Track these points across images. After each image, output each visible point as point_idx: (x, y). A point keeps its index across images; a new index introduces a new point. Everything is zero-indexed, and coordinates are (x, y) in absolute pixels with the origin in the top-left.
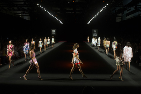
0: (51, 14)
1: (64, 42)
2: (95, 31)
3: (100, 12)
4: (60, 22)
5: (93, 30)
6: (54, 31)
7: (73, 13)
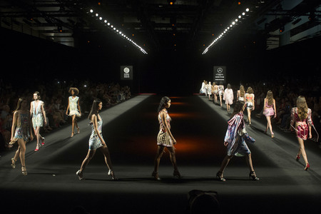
0: (120, 33)
1: (151, 94)
2: (220, 70)
3: (231, 26)
4: (142, 49)
5: (215, 67)
7: (170, 29)
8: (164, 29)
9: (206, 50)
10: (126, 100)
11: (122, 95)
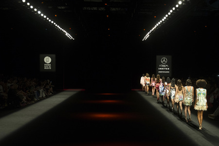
0: (39, 12)
1: (79, 90)
2: (164, 60)
3: (177, 6)
4: (67, 34)
5: (158, 57)
6: (48, 60)
7: (102, 9)
8: (95, 9)
9: (147, 36)
10: (47, 97)
11: (41, 91)
